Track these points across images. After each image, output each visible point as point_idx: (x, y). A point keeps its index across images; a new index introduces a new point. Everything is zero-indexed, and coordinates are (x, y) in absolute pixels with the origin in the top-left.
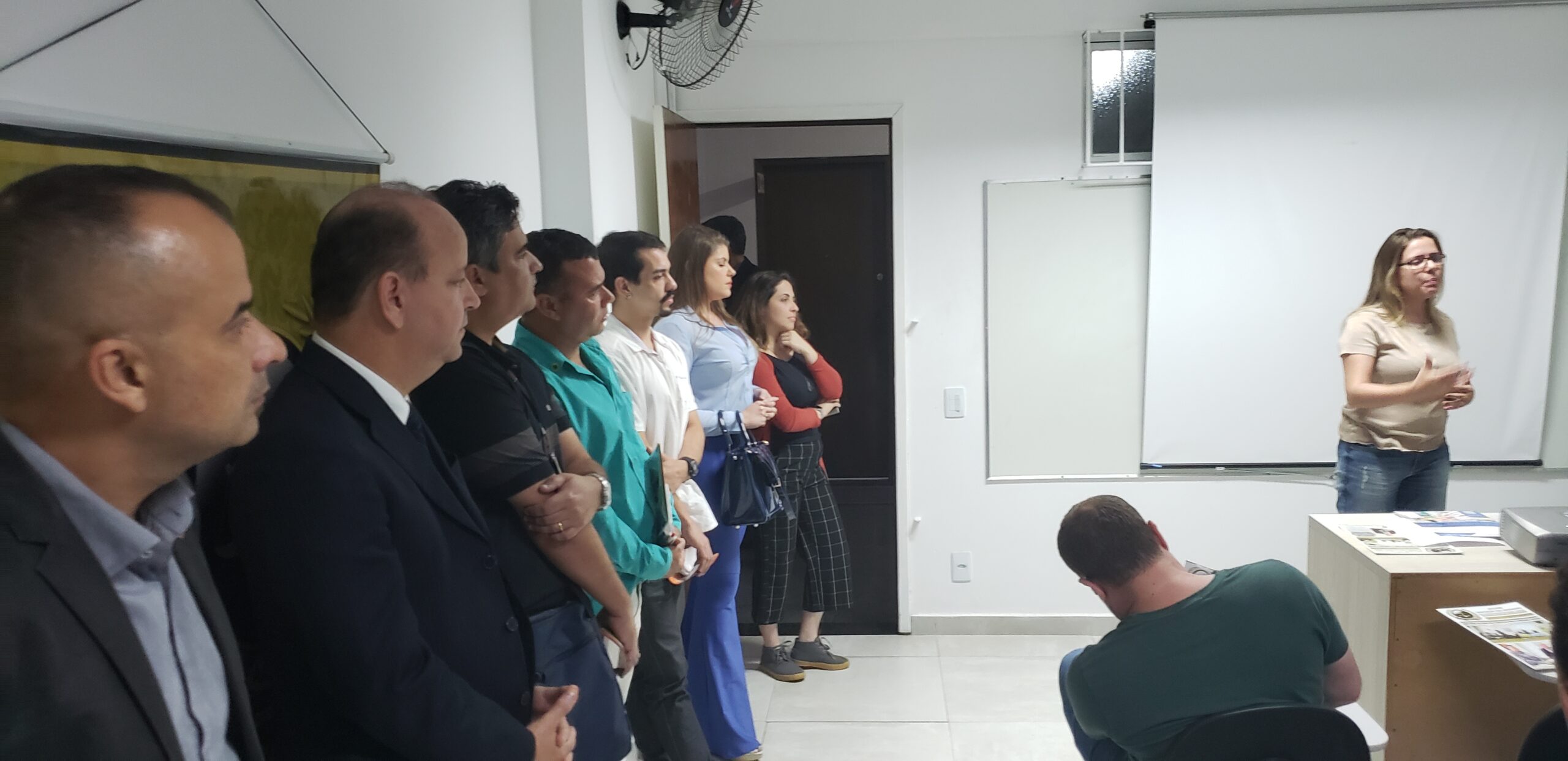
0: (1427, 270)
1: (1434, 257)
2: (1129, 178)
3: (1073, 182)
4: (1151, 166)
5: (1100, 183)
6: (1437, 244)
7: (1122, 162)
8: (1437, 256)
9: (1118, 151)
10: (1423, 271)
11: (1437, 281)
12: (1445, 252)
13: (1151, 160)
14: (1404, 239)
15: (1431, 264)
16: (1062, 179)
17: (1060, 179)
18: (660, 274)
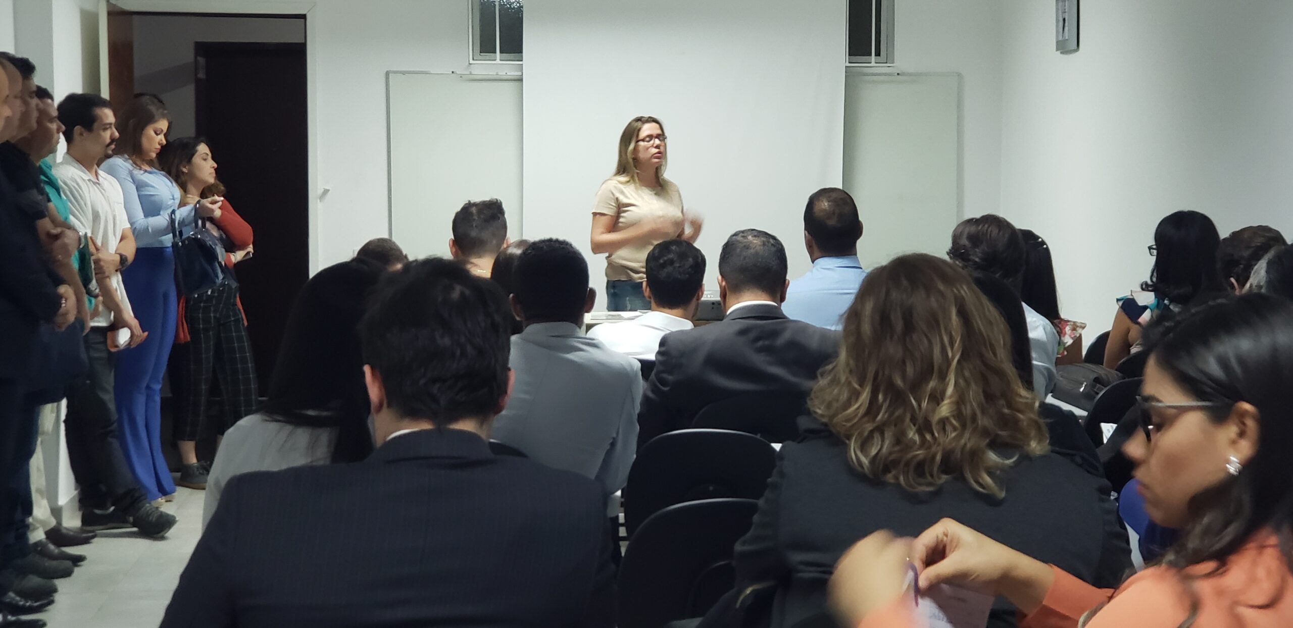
0: (655, 145)
1: (658, 136)
2: (508, 74)
3: (462, 76)
4: (522, 65)
5: (484, 77)
6: (661, 128)
7: (498, 61)
8: (661, 136)
9: (495, 52)
10: (652, 146)
11: (661, 155)
12: (667, 134)
13: (522, 60)
14: (639, 123)
15: (657, 142)
16: (453, 72)
17: (451, 73)
18: (108, 126)
